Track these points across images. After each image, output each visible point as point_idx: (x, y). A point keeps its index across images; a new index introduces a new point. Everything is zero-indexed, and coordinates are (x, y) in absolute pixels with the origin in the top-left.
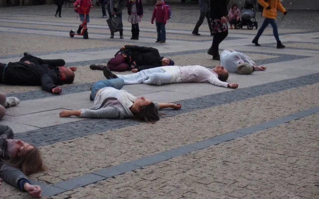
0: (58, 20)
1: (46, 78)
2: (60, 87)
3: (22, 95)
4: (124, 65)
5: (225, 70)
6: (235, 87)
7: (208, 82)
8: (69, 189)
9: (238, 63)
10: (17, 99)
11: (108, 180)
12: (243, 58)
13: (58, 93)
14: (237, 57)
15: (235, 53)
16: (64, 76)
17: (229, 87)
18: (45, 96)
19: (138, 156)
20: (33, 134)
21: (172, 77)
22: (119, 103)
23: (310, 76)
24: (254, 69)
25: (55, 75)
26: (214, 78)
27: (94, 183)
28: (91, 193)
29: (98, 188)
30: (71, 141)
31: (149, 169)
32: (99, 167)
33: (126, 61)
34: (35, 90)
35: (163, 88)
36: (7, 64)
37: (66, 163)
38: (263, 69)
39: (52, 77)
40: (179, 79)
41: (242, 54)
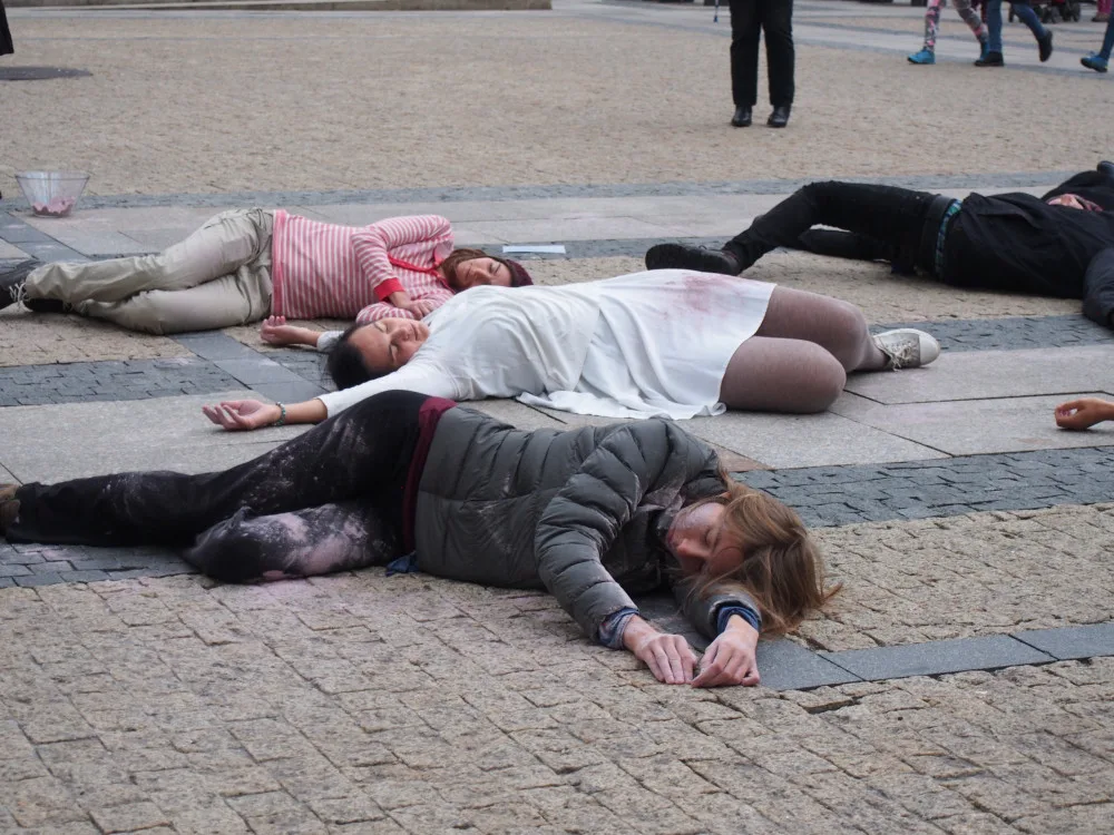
3: (981, 330)
8: (873, 677)
11: (1052, 668)
18: (1075, 342)
20: (904, 473)
27: (991, 670)
28: (943, 703)
29: (988, 687)
30: (1030, 513)
32: (1057, 617)
34: (1052, 313)
36: (961, 199)
37: (941, 587)
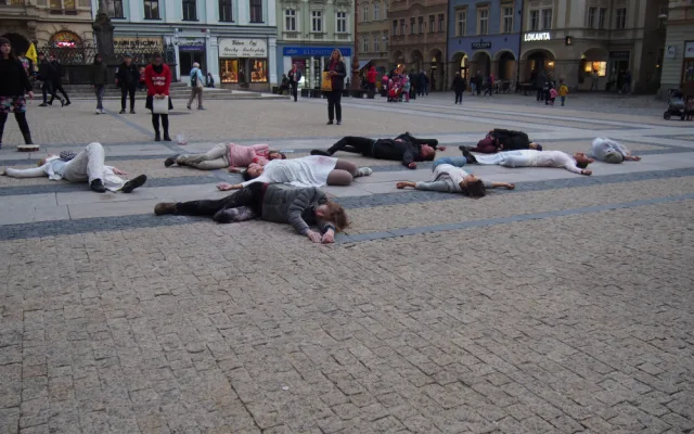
0: (457, 106)
1: (408, 154)
2: (416, 163)
3: (381, 168)
4: (490, 147)
5: (585, 157)
6: (588, 174)
7: (565, 168)
8: (358, 240)
9: (607, 151)
10: (370, 170)
11: (395, 238)
12: (615, 147)
13: (413, 168)
14: (607, 145)
15: (607, 141)
16: (425, 153)
17: (582, 173)
19: (438, 223)
20: (365, 198)
21: (527, 161)
22: (450, 178)
23: (686, 169)
24: (624, 159)
25: (417, 151)
26: (572, 164)
27: (383, 239)
28: (373, 246)
29: (382, 242)
30: (391, 206)
31: (437, 233)
32: (396, 227)
33: (494, 143)
34: (396, 164)
35: (515, 170)
37: (372, 221)
38: (638, 159)
39: (414, 154)
40: (535, 163)
41: (613, 142)
